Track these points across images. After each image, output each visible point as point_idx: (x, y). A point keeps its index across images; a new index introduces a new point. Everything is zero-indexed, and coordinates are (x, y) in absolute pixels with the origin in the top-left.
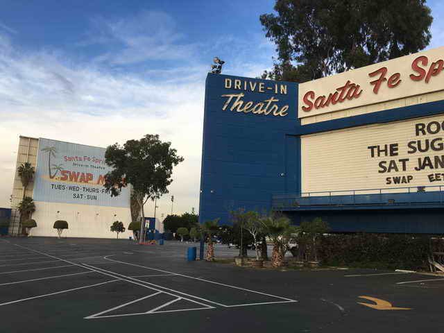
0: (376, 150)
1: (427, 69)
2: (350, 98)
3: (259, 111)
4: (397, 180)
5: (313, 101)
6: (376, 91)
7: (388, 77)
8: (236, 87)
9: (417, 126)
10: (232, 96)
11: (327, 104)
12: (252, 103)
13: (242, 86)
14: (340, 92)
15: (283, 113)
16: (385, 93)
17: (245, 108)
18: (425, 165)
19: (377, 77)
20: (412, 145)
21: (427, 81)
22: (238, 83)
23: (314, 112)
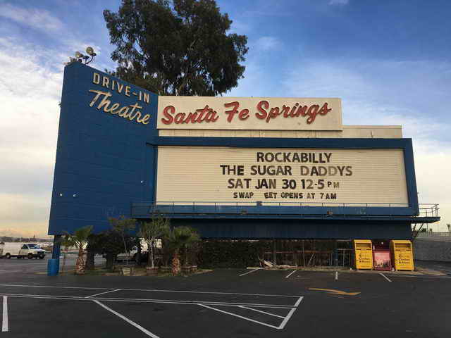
0: (226, 169)
1: (268, 111)
2: (208, 121)
3: (125, 115)
4: (242, 196)
5: (174, 116)
6: (230, 120)
7: (239, 110)
8: (104, 85)
9: (258, 154)
10: (100, 93)
11: (187, 122)
12: (118, 105)
13: (110, 85)
14: (199, 114)
15: (145, 122)
16: (237, 123)
17: (112, 109)
18: (262, 185)
19: (231, 109)
20: (255, 168)
21: (267, 121)
22: (106, 80)
23: (173, 125)
